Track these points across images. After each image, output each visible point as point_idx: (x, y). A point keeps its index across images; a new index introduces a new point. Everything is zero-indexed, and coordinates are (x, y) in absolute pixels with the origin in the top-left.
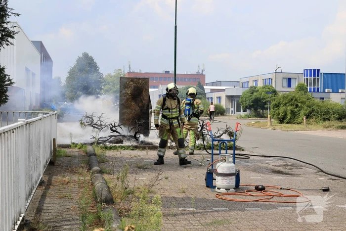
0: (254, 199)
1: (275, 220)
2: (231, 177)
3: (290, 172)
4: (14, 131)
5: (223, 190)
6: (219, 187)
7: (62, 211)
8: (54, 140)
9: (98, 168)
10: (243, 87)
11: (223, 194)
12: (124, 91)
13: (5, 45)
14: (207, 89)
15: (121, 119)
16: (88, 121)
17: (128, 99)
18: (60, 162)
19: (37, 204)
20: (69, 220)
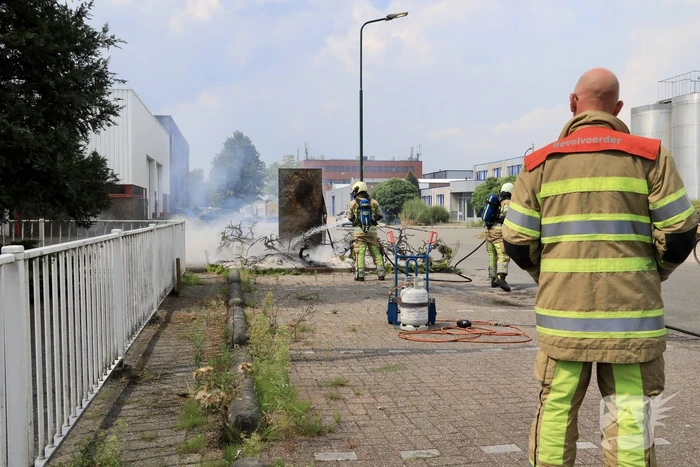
0: (453, 338)
1: (471, 366)
2: (421, 309)
3: (521, 302)
4: (104, 244)
5: (409, 328)
6: (405, 323)
7: (178, 356)
8: (178, 260)
9: (238, 299)
10: (478, 179)
11: (409, 333)
12: (285, 190)
13: (105, 126)
14: (423, 182)
15: (282, 230)
16: (234, 233)
17: (291, 200)
18: (187, 293)
19: (145, 347)
20: (185, 367)
